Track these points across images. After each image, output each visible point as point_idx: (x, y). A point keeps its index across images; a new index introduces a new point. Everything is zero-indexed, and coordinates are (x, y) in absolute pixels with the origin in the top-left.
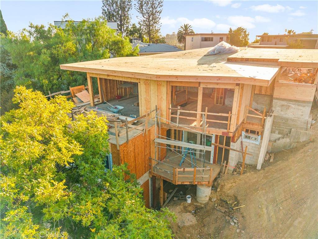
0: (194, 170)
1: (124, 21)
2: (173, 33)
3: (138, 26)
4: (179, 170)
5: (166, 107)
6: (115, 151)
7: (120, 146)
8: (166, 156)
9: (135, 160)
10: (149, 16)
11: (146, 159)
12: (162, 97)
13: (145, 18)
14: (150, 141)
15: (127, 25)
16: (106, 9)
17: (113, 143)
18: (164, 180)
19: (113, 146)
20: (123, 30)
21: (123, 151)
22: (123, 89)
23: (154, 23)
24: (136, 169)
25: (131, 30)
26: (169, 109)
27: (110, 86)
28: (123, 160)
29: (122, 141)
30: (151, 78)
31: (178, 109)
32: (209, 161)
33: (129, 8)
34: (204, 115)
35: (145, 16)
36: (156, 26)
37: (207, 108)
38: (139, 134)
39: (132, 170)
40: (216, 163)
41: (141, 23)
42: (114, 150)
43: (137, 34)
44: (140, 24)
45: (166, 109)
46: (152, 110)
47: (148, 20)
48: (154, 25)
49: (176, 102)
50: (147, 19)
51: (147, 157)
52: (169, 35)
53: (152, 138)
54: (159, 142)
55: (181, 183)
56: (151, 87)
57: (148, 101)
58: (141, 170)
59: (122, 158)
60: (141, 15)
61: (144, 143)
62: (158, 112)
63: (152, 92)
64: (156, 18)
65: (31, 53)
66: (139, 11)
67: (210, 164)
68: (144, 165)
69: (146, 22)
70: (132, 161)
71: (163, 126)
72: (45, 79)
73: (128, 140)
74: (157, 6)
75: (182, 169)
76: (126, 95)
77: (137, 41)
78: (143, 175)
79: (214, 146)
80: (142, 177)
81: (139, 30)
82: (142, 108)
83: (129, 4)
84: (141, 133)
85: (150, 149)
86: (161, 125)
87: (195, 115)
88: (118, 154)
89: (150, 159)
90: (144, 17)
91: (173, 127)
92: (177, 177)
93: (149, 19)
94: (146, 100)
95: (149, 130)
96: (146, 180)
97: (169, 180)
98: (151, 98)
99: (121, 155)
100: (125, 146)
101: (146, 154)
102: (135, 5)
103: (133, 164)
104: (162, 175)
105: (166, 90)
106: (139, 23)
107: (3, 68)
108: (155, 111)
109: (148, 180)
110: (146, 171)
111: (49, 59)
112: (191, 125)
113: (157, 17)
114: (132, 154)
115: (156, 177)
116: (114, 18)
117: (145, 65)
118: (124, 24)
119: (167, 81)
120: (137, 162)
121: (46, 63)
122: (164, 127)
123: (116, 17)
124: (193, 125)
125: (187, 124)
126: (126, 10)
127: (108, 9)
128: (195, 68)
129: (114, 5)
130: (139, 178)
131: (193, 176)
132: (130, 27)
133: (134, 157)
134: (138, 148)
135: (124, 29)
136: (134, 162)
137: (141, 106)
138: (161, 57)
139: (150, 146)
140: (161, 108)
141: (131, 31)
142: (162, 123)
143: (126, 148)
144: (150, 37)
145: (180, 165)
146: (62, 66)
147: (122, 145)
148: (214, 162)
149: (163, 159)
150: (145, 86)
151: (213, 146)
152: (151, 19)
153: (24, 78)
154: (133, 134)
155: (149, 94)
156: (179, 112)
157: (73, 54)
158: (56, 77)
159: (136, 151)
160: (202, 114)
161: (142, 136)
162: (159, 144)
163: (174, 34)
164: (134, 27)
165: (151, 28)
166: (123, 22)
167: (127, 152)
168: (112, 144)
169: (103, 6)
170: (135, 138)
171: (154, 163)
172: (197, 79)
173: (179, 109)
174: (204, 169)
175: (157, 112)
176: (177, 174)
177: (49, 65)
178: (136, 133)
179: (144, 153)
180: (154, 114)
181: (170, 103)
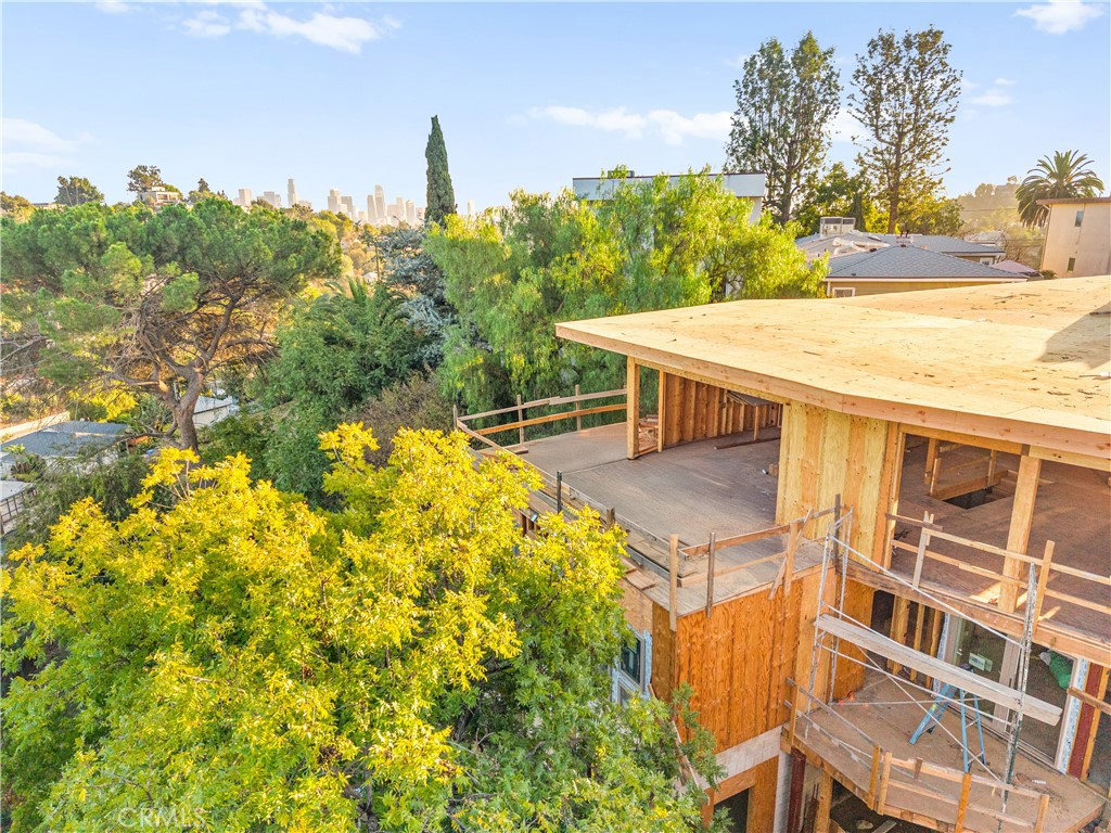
0: (964, 779)
1: (802, 156)
2: (1009, 179)
3: (852, 171)
4: (897, 762)
5: (876, 506)
6: (664, 632)
7: (680, 618)
8: (862, 687)
9: (731, 677)
10: (901, 135)
11: (772, 683)
12: (863, 469)
13: (883, 141)
14: (798, 621)
15: (813, 170)
16: (745, 121)
17: (661, 604)
18: (835, 783)
19: (659, 611)
20: (793, 187)
21: (691, 637)
22: (742, 408)
23: (921, 157)
24: (730, 710)
25: (824, 184)
26: (888, 516)
27: (697, 397)
28: (686, 669)
29: (688, 603)
30: (822, 402)
31: (925, 525)
32: (1053, 757)
33: (827, 113)
34: (1038, 568)
35: (885, 137)
36: (926, 168)
37: (1050, 544)
38: (759, 590)
39: (714, 708)
40: (1084, 775)
41: (866, 159)
42: (660, 626)
43: (844, 197)
44: (862, 163)
45: (874, 514)
46: (822, 509)
47: (894, 148)
48: (918, 165)
49: (938, 482)
50: (891, 144)
51: (780, 677)
52: (990, 187)
53: (806, 609)
54: (833, 631)
55: (902, 814)
56: (828, 428)
57: (810, 476)
58: (749, 718)
59: (683, 660)
60: (868, 133)
61: (771, 624)
62: (841, 519)
63: (829, 445)
64: (928, 140)
65: (497, 278)
66: (861, 116)
67: (1052, 770)
68: (765, 703)
69: (887, 157)
70: (719, 679)
71: (858, 575)
72: (518, 353)
73: (710, 603)
74: (936, 95)
75: (910, 763)
76: (748, 429)
77: (835, 228)
78: (756, 735)
79: (1079, 702)
80: (749, 741)
81: (854, 184)
82: (788, 490)
83: (827, 97)
84: (764, 588)
85: (795, 649)
86: (849, 568)
87: (996, 563)
88: (672, 645)
89: (790, 689)
90: (879, 138)
91: (897, 588)
92: (885, 785)
93: (898, 146)
94: (803, 469)
95: (800, 581)
96: (768, 755)
97: (855, 786)
98: (822, 463)
99: (682, 650)
100: (698, 623)
101: (776, 664)
102: (852, 96)
103: (721, 691)
104: (832, 760)
105: (883, 447)
106: (860, 161)
107: (426, 309)
108: (833, 515)
109: (776, 759)
110: (771, 723)
111: (539, 295)
112: (974, 597)
113: (935, 136)
114: (723, 656)
115: (804, 756)
116: (770, 147)
117: (821, 343)
118: (801, 166)
119: (889, 424)
120: (736, 685)
121: (526, 309)
122: (859, 578)
123: (774, 143)
124: (985, 598)
125: (957, 589)
126: (816, 119)
127: (751, 121)
128: (1016, 378)
129: (776, 107)
130: (737, 743)
131: (955, 803)
132: (821, 175)
133: (726, 667)
134: (747, 637)
135: (797, 183)
136: (728, 683)
137: (786, 485)
138: (900, 307)
139: (797, 638)
140: (855, 505)
141: (822, 189)
142: (855, 564)
143: (700, 631)
144: (892, 211)
145: (913, 740)
146: (560, 327)
147: (686, 617)
148: (1075, 768)
149: (849, 696)
150: (805, 418)
151: (1074, 705)
152: (906, 141)
153: (465, 345)
154: (735, 583)
155: (817, 449)
156: (926, 535)
157: (608, 280)
158: (546, 350)
159: (737, 646)
160: (1026, 565)
161: (767, 598)
162: (835, 641)
163: (1012, 182)
164: (838, 176)
165: (904, 176)
166: (797, 161)
167: (702, 646)
168: (656, 606)
169: (737, 113)
170: (738, 603)
171: (803, 705)
172: (1008, 431)
173: (930, 527)
174: (1010, 788)
175: (837, 518)
176: (886, 774)
177: (536, 313)
178: (746, 583)
179: (768, 658)
180: (826, 525)
181: (893, 496)
